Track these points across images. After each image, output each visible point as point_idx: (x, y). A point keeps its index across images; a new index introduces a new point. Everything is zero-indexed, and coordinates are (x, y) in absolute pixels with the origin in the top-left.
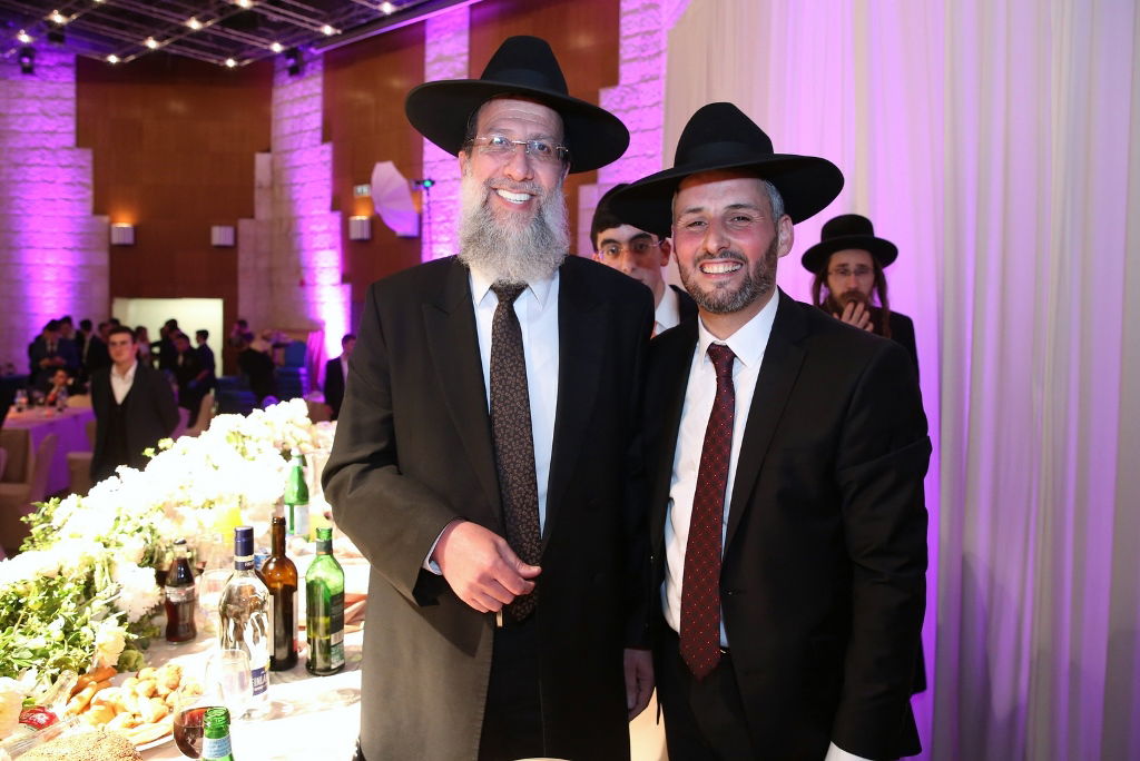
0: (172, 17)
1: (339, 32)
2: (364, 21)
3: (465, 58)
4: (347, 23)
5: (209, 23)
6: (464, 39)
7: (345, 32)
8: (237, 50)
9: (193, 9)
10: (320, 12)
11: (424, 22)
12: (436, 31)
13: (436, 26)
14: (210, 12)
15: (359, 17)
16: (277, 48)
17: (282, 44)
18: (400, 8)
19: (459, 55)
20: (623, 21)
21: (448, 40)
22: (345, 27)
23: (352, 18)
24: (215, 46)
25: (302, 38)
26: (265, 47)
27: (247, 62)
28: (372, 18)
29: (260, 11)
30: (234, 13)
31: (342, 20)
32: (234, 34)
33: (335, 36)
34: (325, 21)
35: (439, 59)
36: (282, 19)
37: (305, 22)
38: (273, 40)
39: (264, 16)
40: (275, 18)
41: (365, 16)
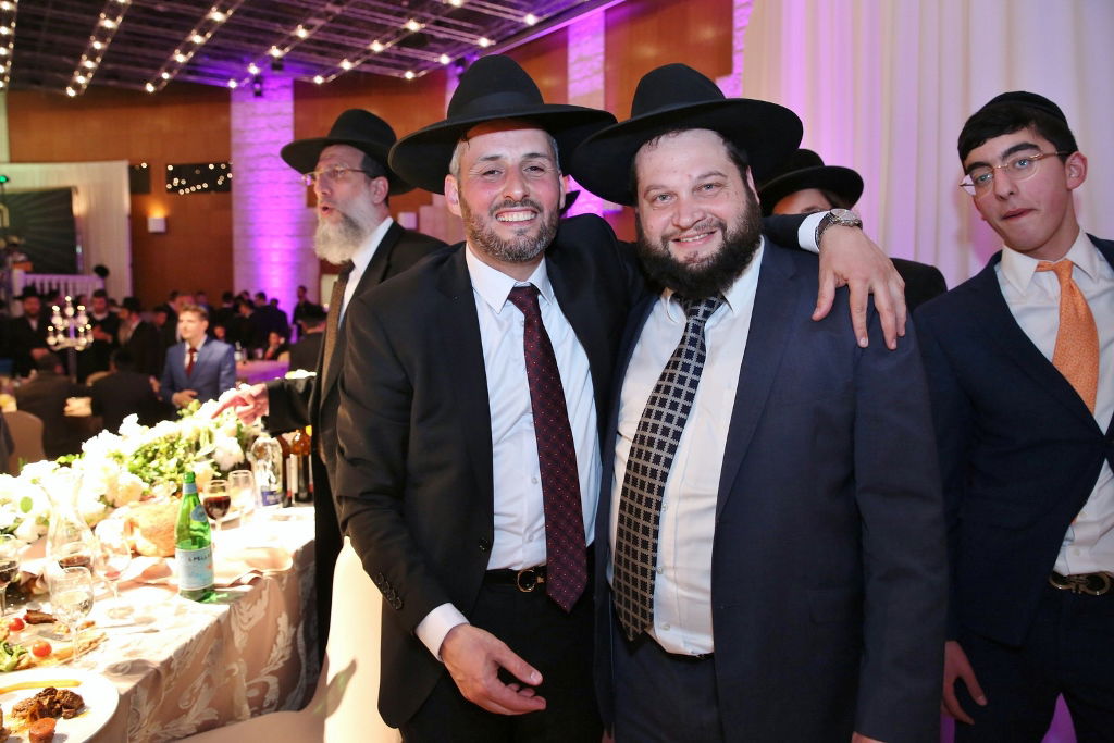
0: (359, 43)
1: (494, 43)
2: (512, 32)
3: (601, 58)
4: (499, 35)
5: (389, 45)
6: (600, 40)
7: (498, 42)
8: (415, 64)
9: (376, 34)
10: (476, 27)
11: (566, 28)
12: (577, 34)
13: (577, 30)
14: (388, 35)
15: (508, 29)
16: (445, 60)
17: (450, 56)
18: (541, 19)
19: (597, 55)
20: (736, 14)
21: (587, 42)
22: (499, 38)
23: (503, 30)
24: (396, 62)
25: (464, 50)
26: (435, 60)
27: (423, 73)
28: (518, 29)
29: (428, 32)
30: (406, 35)
31: (494, 32)
32: (409, 52)
33: (491, 47)
34: (481, 34)
35: (580, 60)
36: (446, 36)
37: (466, 38)
38: (440, 53)
39: (432, 36)
40: (441, 36)
41: (513, 28)
